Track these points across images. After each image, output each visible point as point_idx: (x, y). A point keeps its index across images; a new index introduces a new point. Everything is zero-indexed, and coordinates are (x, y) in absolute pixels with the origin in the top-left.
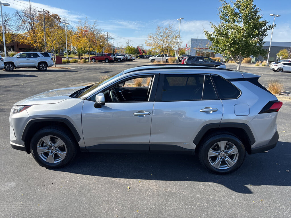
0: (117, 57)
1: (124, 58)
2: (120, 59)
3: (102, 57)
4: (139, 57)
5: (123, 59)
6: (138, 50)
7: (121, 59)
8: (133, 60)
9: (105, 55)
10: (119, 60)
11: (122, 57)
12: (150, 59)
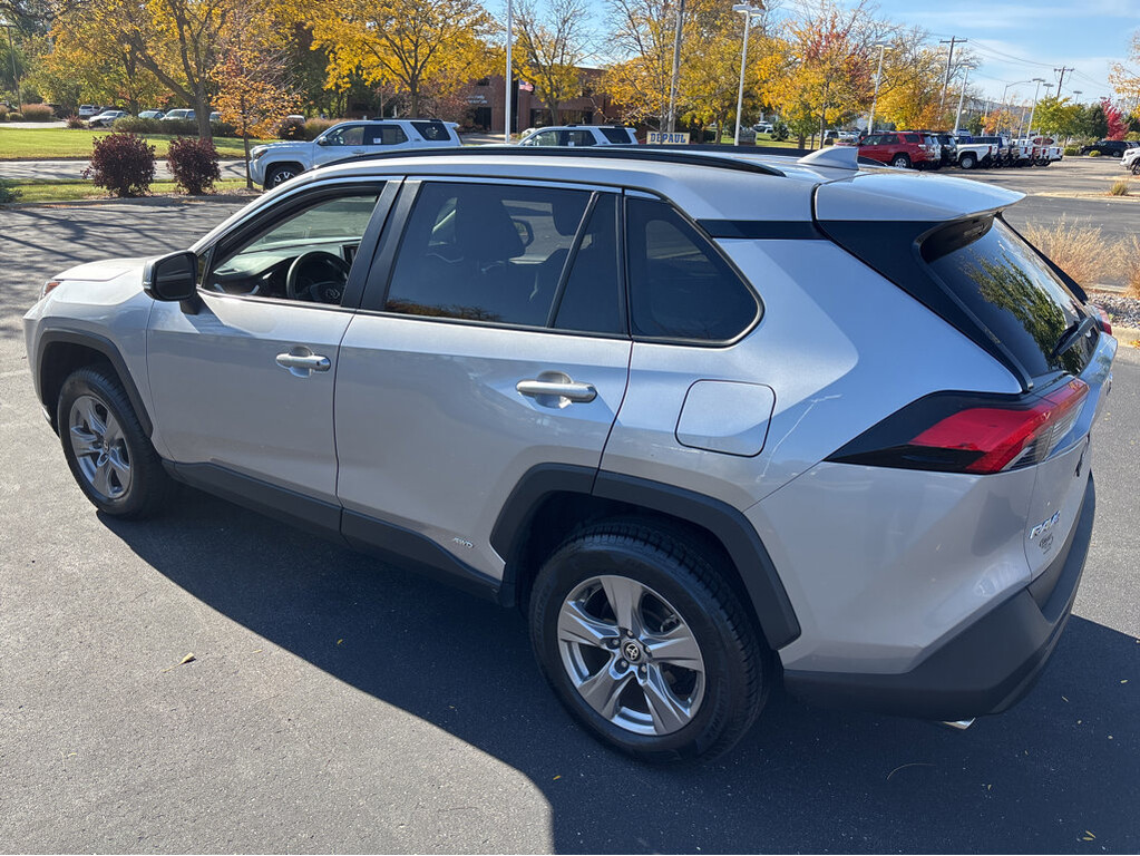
0: (959, 146)
1: (994, 152)
2: (972, 155)
3: (882, 148)
4: (1096, 148)
5: (987, 158)
6: (1102, 117)
7: (980, 158)
8: (1052, 164)
9: (896, 139)
10: (967, 163)
11: (981, 150)
12: (1125, 156)
